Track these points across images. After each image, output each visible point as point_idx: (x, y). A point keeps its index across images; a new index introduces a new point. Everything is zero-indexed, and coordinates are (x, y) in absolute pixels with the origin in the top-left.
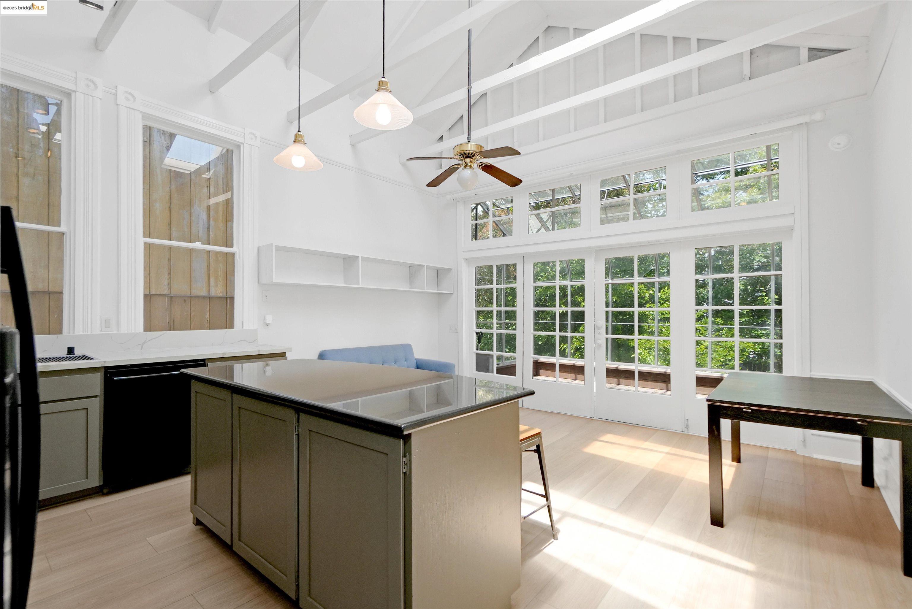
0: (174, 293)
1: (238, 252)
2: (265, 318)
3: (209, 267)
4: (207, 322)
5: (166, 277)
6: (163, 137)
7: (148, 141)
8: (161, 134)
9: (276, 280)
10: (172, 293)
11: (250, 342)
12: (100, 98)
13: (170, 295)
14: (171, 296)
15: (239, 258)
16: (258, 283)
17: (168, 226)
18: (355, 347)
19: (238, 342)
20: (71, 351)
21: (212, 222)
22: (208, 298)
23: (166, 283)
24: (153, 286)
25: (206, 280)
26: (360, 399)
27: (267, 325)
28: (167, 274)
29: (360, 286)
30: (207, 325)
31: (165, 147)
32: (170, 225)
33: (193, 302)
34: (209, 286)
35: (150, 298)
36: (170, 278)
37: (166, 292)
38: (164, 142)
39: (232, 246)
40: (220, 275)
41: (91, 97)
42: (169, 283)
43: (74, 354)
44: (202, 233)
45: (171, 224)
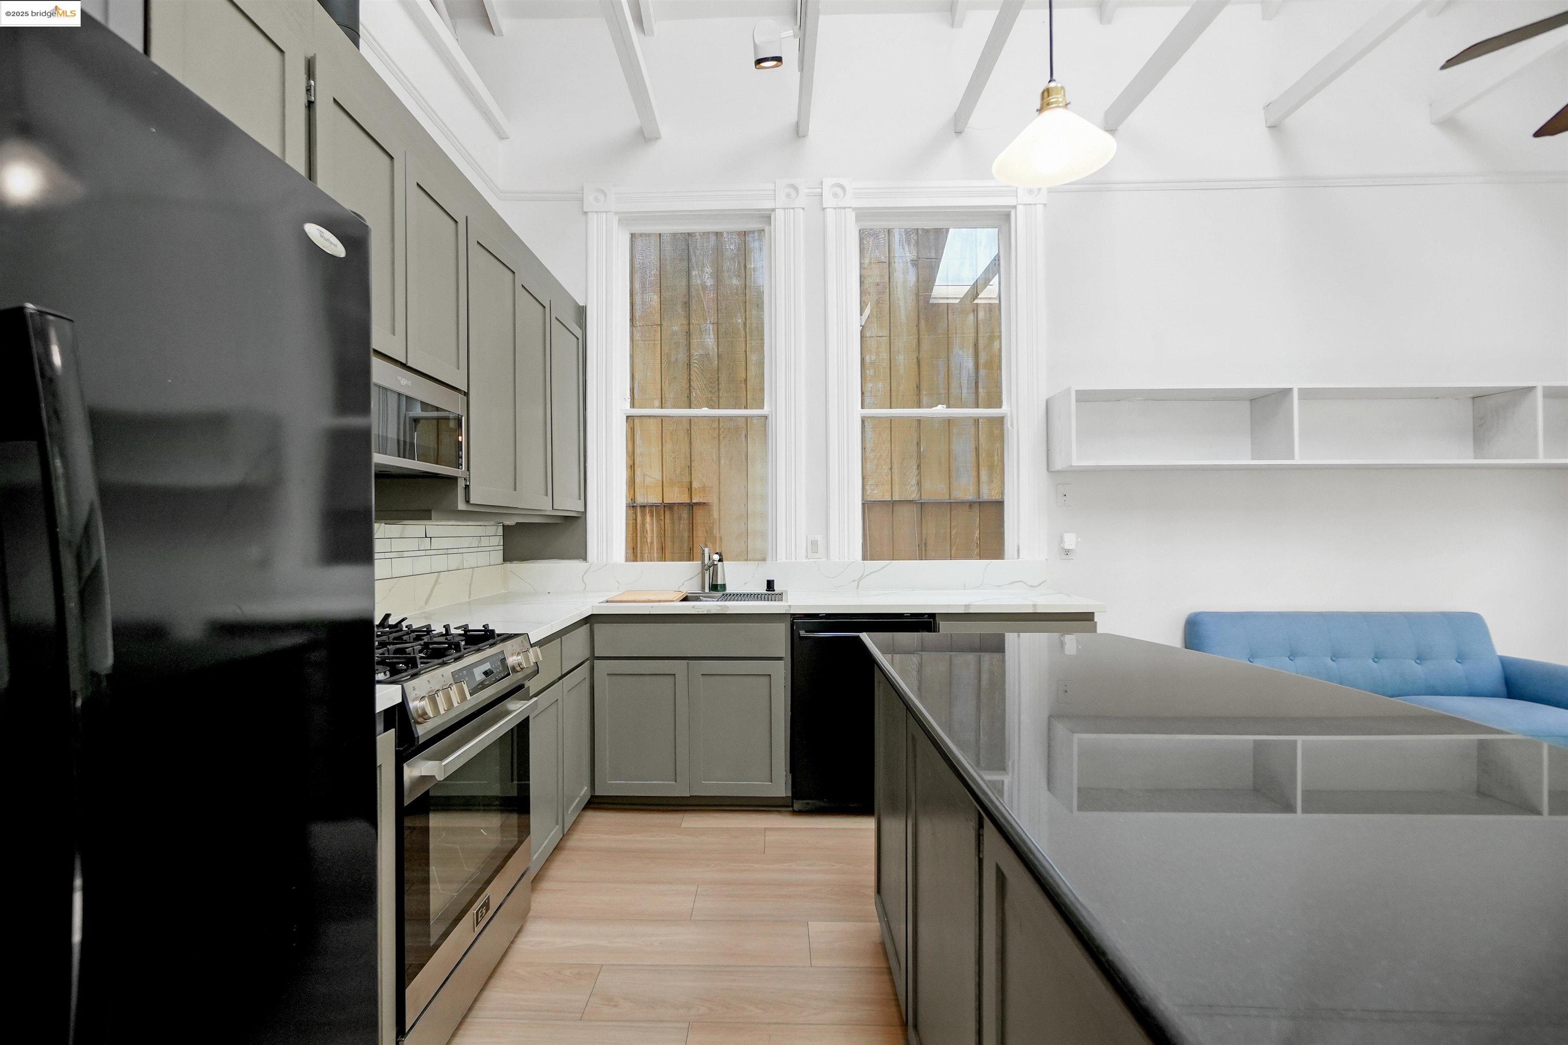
0: (925, 498)
1: (1009, 414)
2: (1062, 540)
3: (978, 450)
4: (976, 545)
5: (915, 472)
6: (907, 248)
7: (887, 261)
8: (905, 244)
9: (1076, 462)
10: (922, 498)
11: (1032, 586)
12: (801, 208)
13: (920, 501)
14: (921, 503)
15: (1012, 425)
16: (1048, 470)
17: (916, 389)
18: (1284, 609)
19: (1010, 584)
20: (770, 585)
21: (982, 372)
22: (979, 503)
23: (914, 482)
24: (896, 488)
25: (974, 474)
26: (1300, 739)
27: (1067, 552)
28: (915, 467)
29: (1298, 460)
30: (977, 551)
31: (909, 263)
32: (918, 387)
33: (954, 512)
34: (979, 482)
35: (893, 507)
36: (919, 474)
37: (914, 496)
38: (908, 254)
39: (999, 405)
40: (996, 462)
41: (792, 211)
42: (918, 480)
43: (774, 591)
44: (967, 393)
45: (919, 385)
